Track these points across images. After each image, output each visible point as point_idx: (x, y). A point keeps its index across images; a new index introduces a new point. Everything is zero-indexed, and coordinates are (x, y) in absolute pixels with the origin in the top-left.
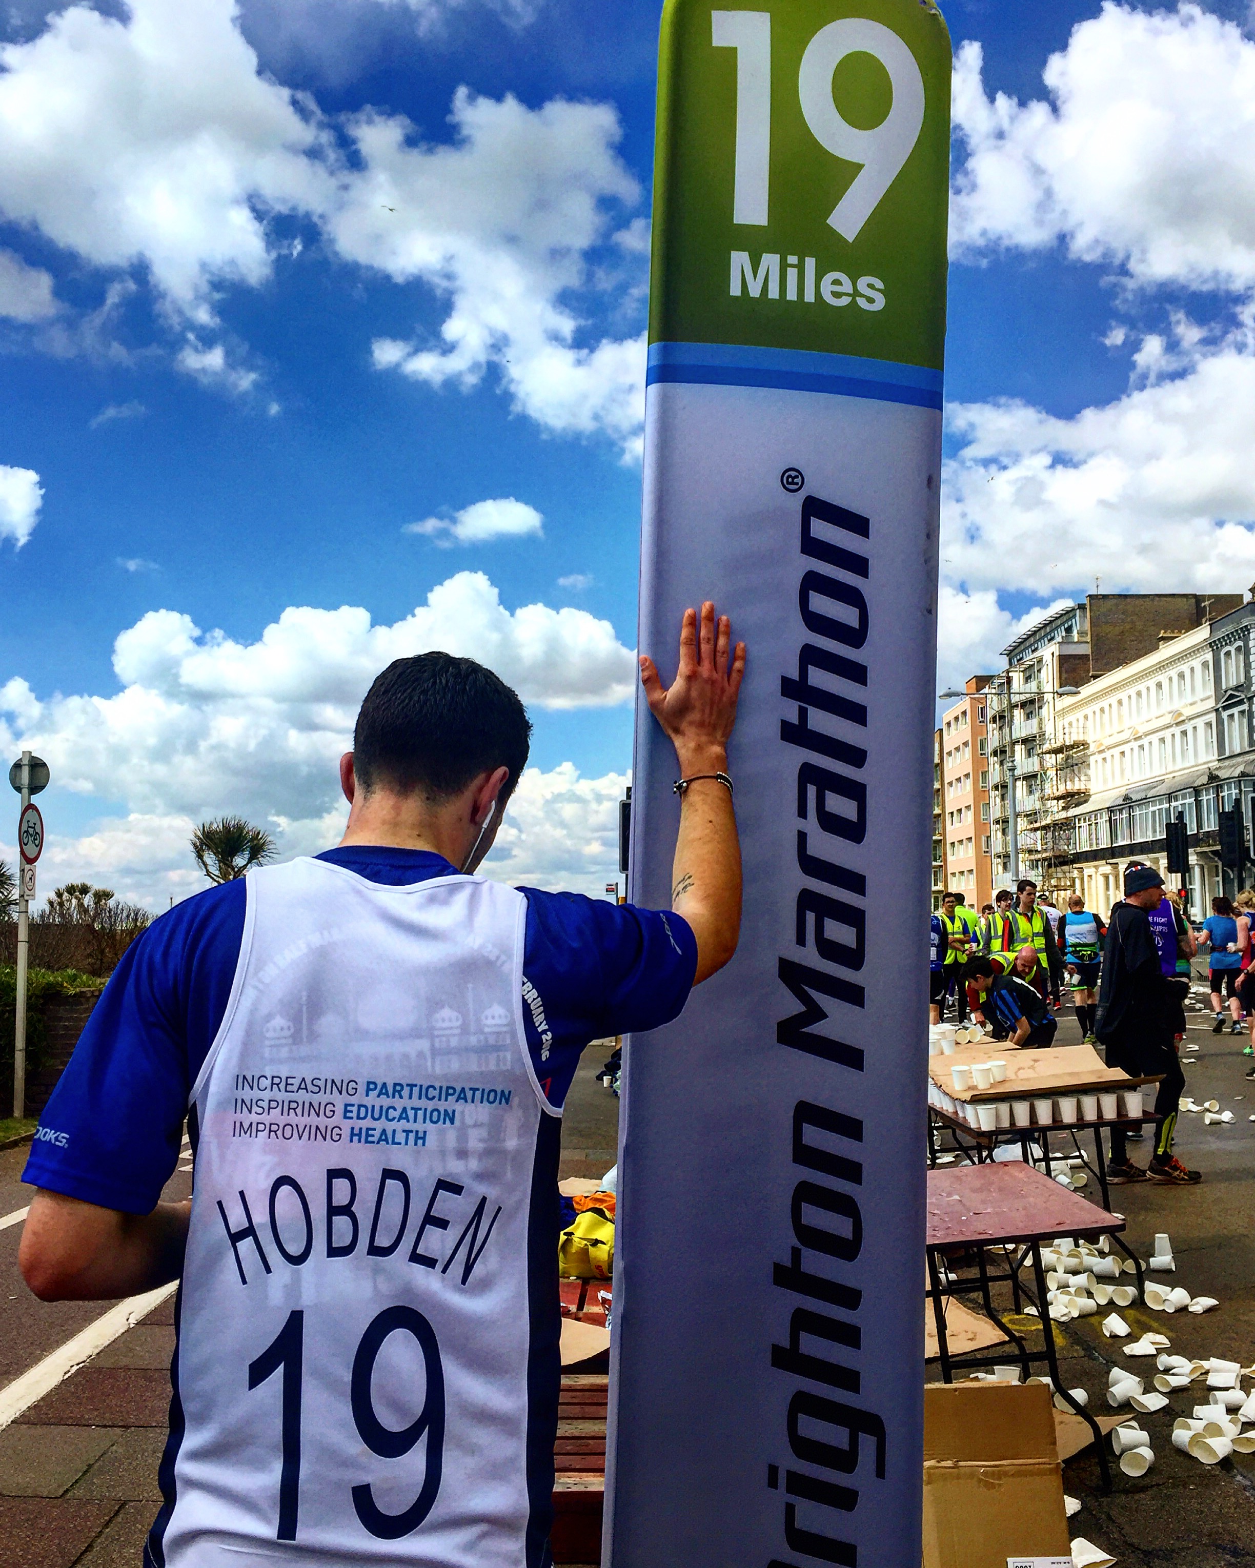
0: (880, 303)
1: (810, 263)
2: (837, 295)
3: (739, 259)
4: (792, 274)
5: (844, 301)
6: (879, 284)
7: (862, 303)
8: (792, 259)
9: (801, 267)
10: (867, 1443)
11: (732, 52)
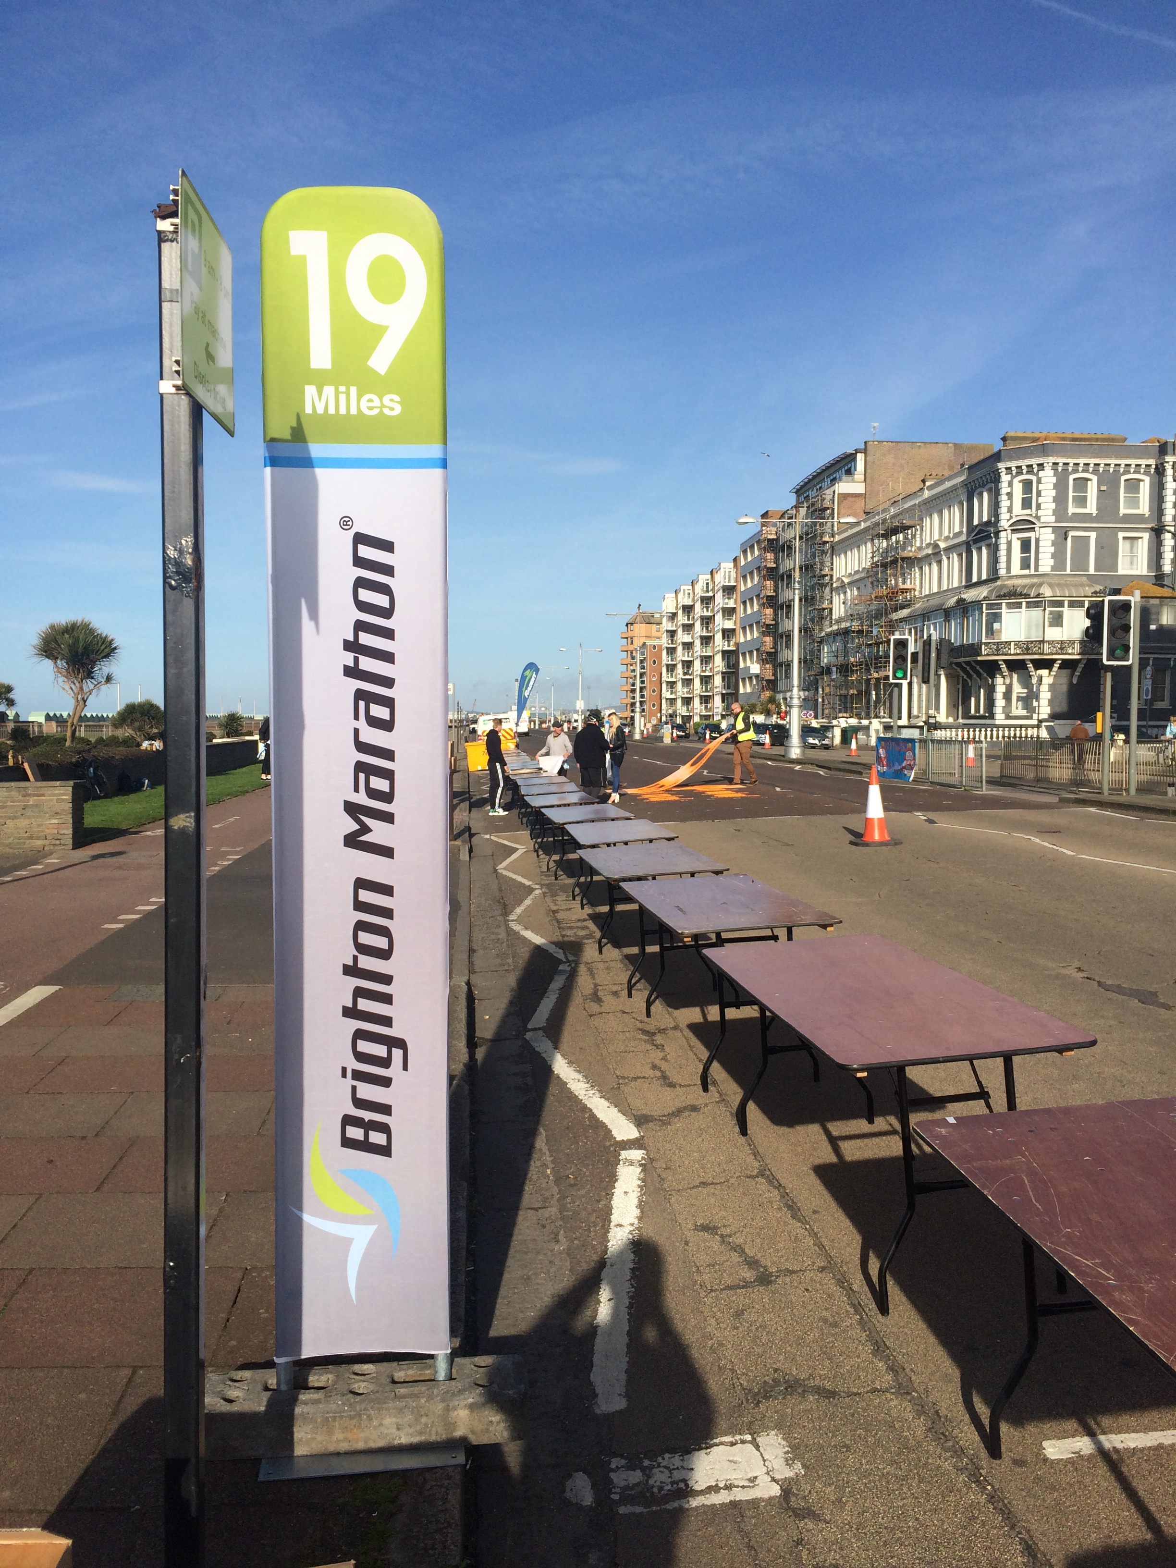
0: (398, 409)
1: (353, 390)
2: (371, 408)
3: (310, 391)
4: (342, 398)
5: (375, 412)
6: (397, 398)
7: (386, 411)
8: (342, 389)
9: (348, 394)
10: (397, 1053)
11: (303, 259)
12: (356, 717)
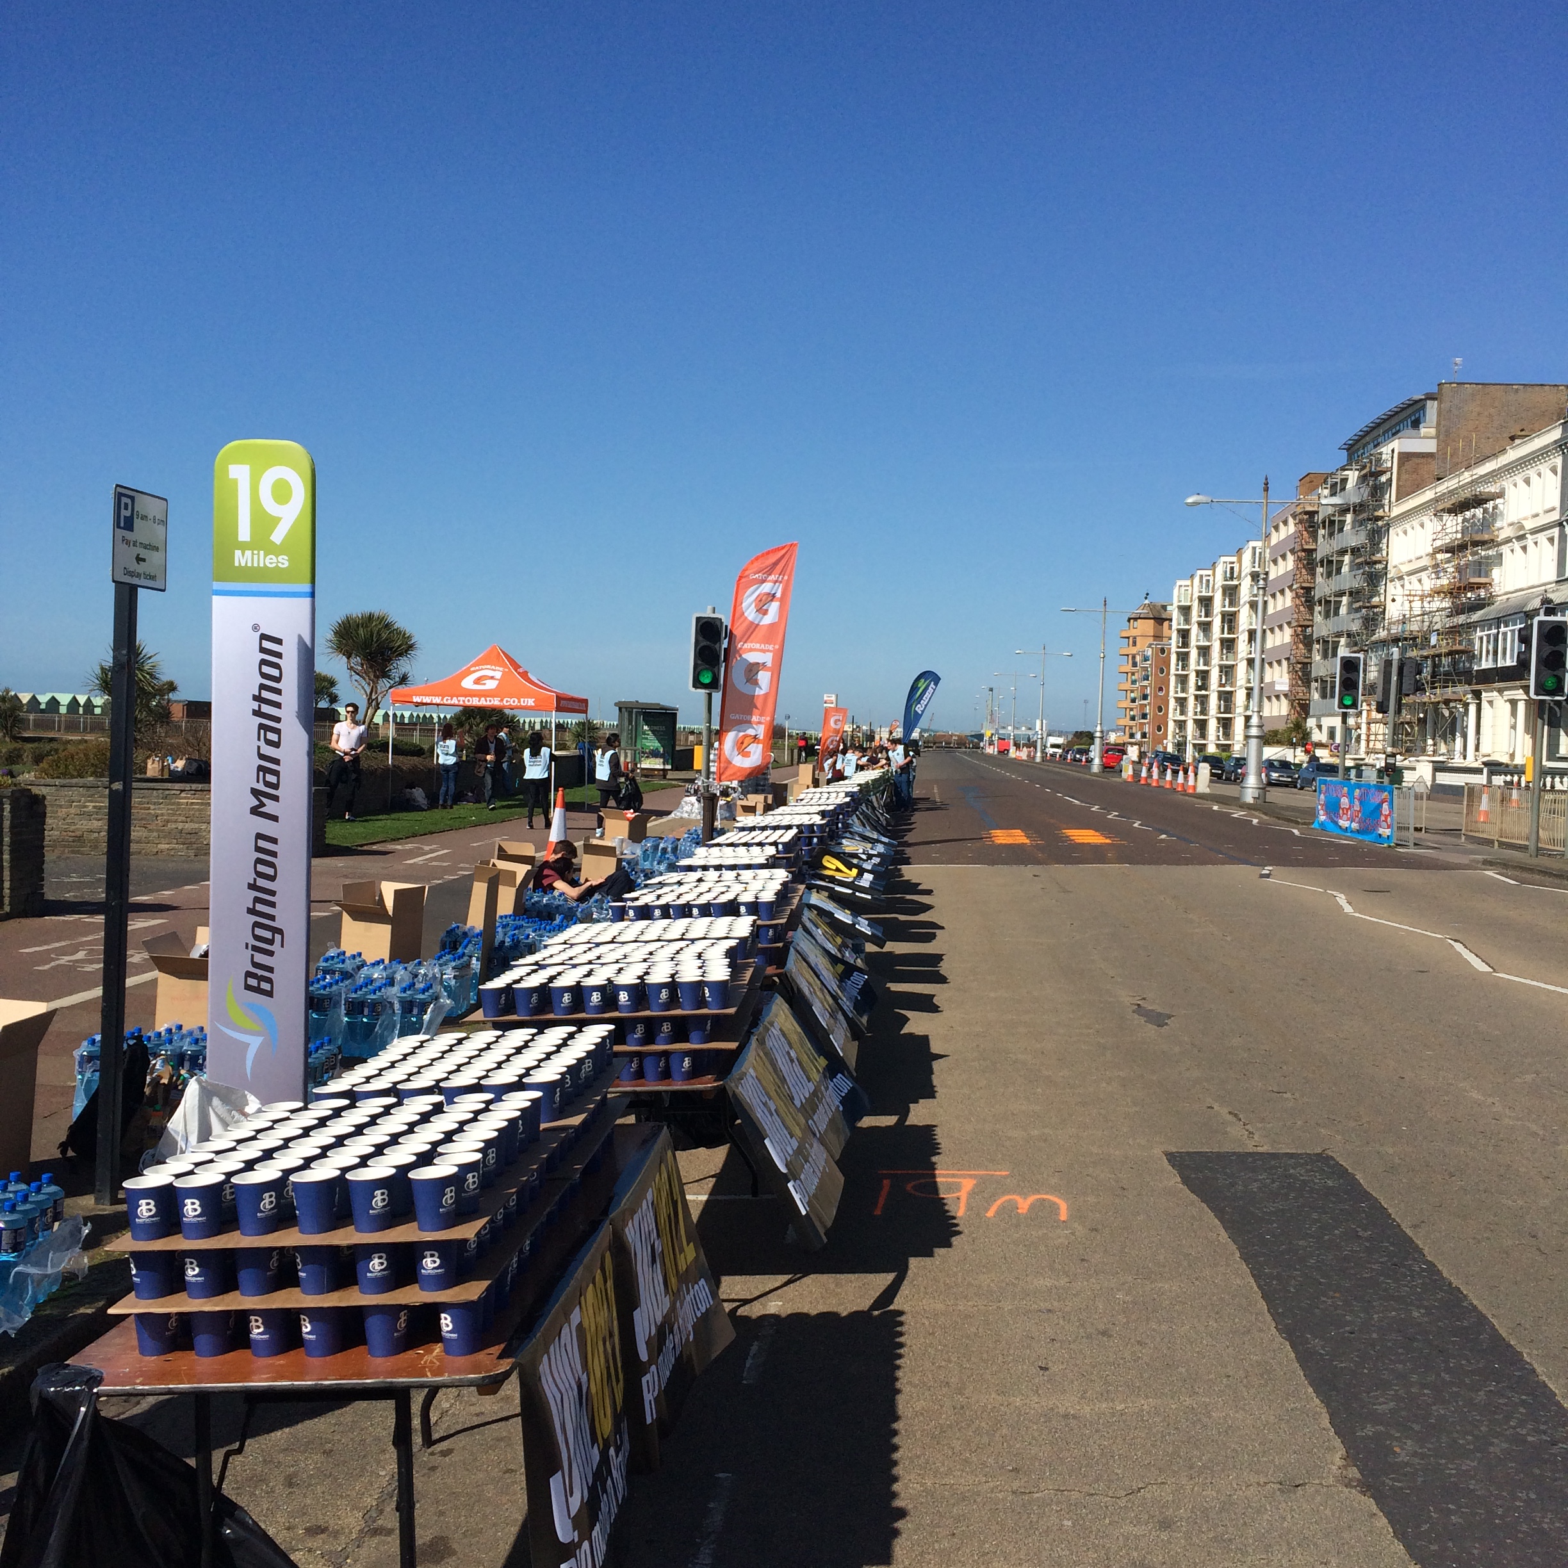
0: (286, 564)
1: (262, 553)
2: (271, 563)
3: (238, 553)
4: (256, 557)
5: (274, 565)
6: (286, 558)
7: (280, 565)
8: (256, 552)
9: (258, 554)
10: (278, 937)
11: (235, 481)
12: (259, 739)
